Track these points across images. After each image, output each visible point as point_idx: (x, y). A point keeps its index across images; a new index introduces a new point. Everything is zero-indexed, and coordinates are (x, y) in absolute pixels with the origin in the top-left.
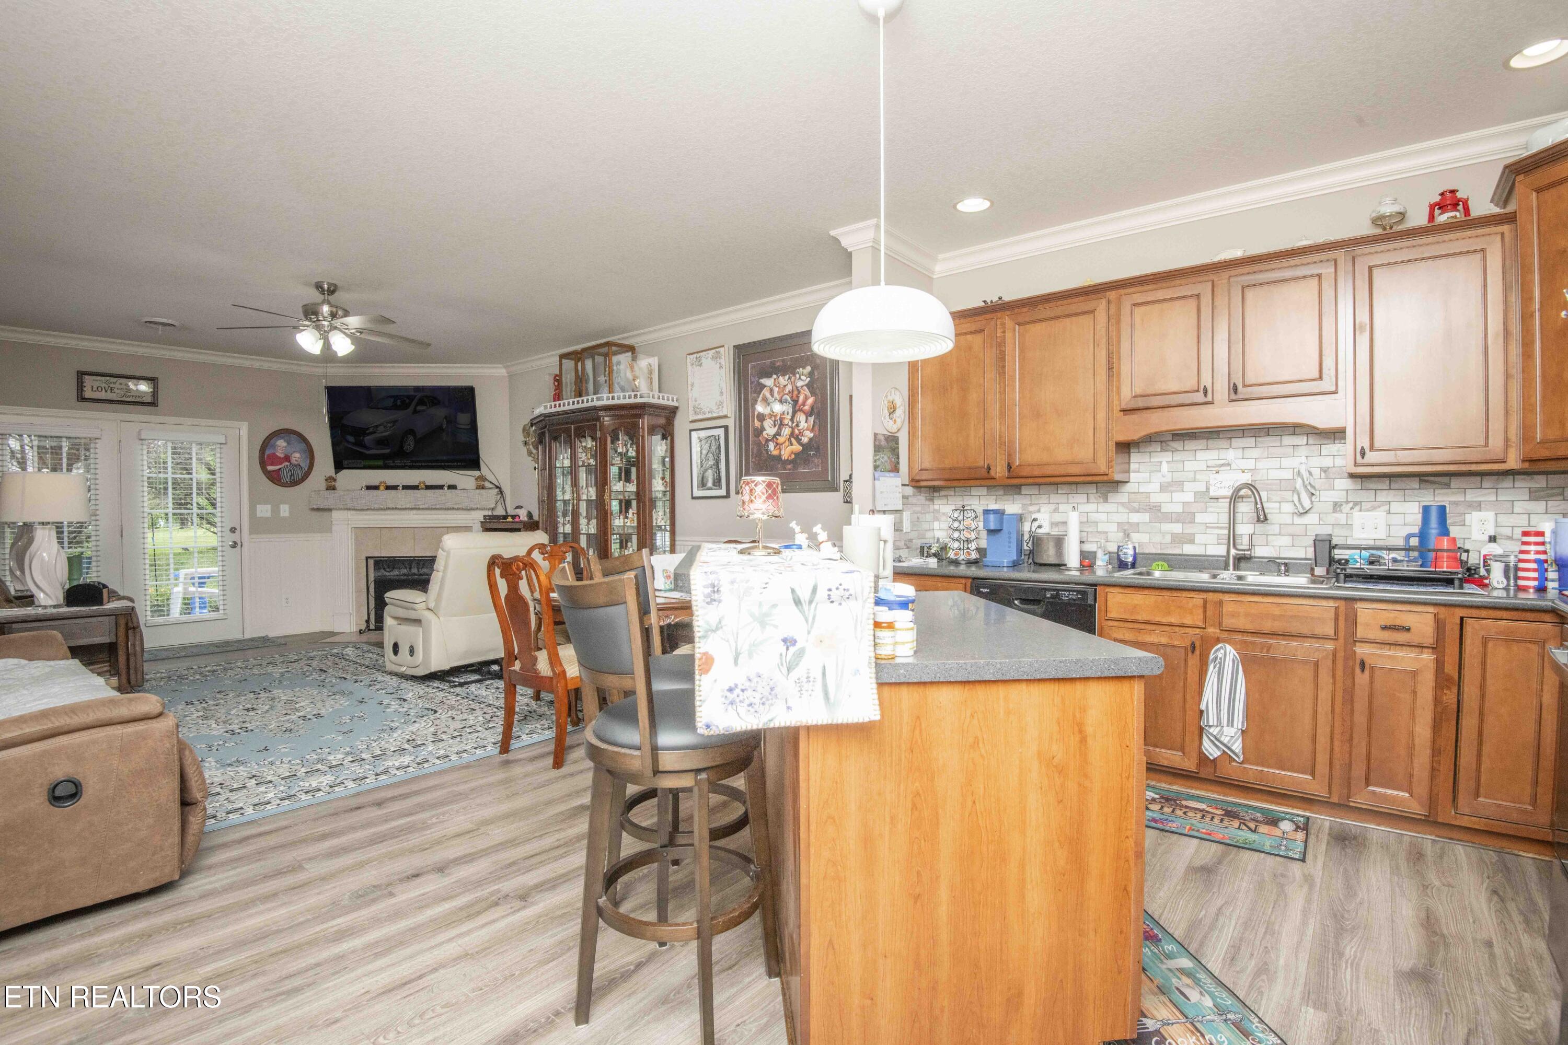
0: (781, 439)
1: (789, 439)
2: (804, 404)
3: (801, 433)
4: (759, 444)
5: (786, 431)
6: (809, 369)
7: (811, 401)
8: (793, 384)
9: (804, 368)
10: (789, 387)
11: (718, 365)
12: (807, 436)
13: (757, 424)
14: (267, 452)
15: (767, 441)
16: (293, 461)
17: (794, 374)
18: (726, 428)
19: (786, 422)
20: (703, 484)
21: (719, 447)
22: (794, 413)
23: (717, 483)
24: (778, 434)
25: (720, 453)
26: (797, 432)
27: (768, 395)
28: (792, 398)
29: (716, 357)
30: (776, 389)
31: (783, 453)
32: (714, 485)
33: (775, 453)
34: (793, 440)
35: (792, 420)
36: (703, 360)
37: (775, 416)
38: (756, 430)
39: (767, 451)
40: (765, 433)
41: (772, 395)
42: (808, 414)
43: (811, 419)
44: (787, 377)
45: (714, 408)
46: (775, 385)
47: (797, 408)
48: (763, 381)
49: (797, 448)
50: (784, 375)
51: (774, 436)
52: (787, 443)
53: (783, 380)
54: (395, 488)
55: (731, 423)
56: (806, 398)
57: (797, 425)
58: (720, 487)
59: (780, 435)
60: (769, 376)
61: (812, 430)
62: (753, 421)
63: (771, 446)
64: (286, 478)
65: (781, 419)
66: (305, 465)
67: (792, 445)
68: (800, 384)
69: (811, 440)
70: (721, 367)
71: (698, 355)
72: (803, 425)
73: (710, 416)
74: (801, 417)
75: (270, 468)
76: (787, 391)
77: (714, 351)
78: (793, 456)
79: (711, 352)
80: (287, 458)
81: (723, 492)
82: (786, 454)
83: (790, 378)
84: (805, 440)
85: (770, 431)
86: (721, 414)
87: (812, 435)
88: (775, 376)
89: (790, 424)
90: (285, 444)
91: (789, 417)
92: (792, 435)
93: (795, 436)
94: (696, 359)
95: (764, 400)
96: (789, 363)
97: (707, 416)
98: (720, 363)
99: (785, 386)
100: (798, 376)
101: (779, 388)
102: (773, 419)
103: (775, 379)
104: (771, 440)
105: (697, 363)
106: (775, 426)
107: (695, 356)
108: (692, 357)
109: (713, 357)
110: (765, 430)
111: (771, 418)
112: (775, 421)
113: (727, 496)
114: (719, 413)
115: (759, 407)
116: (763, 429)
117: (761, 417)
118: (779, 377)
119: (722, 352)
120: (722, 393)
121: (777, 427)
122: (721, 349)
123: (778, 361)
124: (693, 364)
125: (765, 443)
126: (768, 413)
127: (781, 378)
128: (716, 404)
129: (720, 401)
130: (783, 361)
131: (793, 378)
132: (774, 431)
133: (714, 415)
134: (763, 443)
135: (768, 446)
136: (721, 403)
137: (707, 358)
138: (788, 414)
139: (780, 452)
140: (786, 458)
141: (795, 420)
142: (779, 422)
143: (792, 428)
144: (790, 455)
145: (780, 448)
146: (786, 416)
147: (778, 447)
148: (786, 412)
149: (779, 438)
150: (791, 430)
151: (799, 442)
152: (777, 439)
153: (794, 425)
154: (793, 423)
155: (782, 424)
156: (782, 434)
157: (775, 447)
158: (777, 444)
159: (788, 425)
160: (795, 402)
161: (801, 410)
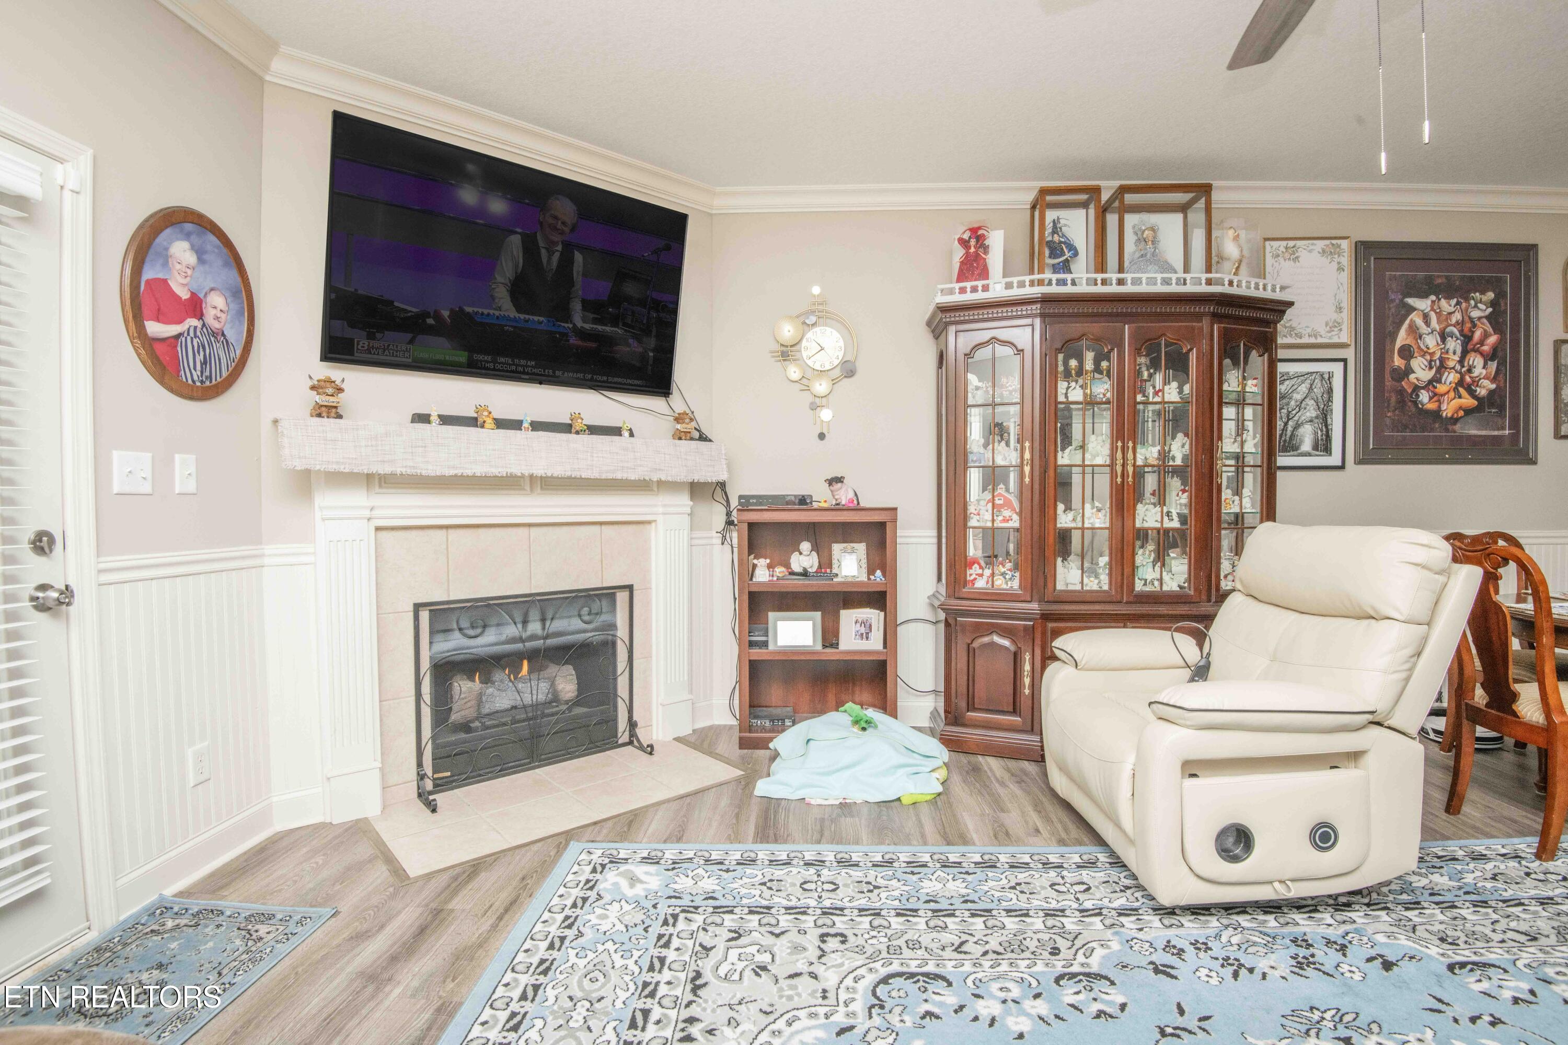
0: (1441, 388)
1: (1456, 389)
2: (1482, 343)
3: (1476, 382)
4: (1401, 392)
6: (1490, 296)
7: (1493, 339)
8: (1465, 312)
9: (1483, 292)
10: (1457, 317)
11: (1333, 266)
12: (1486, 387)
13: (1398, 362)
14: (149, 274)
15: (1416, 389)
16: (210, 315)
17: (1467, 300)
18: (1345, 361)
19: (1451, 364)
20: (1289, 445)
21: (1330, 391)
22: (1465, 353)
23: (1323, 445)
24: (1436, 380)
25: (1330, 399)
26: (1468, 379)
27: (1419, 322)
28: (1461, 332)
29: (1332, 253)
30: (1433, 316)
31: (1444, 407)
32: (1316, 447)
33: (1432, 406)
34: (1461, 390)
35: (1461, 362)
36: (1302, 254)
37: (1432, 354)
38: (1395, 371)
39: (1415, 403)
40: (1412, 377)
41: (1427, 323)
42: (1487, 358)
43: (1494, 366)
44: (1454, 302)
45: (1322, 330)
46: (1432, 309)
47: (1470, 347)
48: (1411, 301)
49: (1468, 401)
50: (1448, 298)
51: (1430, 382)
52: (1452, 394)
53: (1446, 306)
54: (516, 425)
55: (1352, 356)
56: (1486, 336)
57: (1470, 371)
58: (1327, 450)
59: (1439, 381)
60: (1423, 295)
61: (1493, 381)
62: (1393, 358)
63: (1424, 397)
64: (191, 373)
65: (1442, 360)
66: (236, 336)
67: (1460, 397)
68: (1475, 314)
69: (1492, 392)
70: (1340, 269)
71: (1291, 243)
72: (1479, 370)
73: (1312, 340)
74: (1478, 361)
75: (154, 328)
76: (1454, 321)
77: (1327, 242)
78: (1461, 413)
79: (1321, 244)
80: (195, 306)
81: (1335, 459)
82: (1449, 408)
83: (1458, 303)
84: (1483, 392)
85: (1421, 372)
86: (1335, 340)
87: (1493, 387)
88: (1433, 298)
89: (1458, 367)
90: (190, 258)
91: (1457, 358)
92: (1461, 383)
93: (1465, 385)
94: (1286, 248)
95: (1413, 329)
96: (1457, 283)
97: (1306, 340)
98: (1339, 263)
99: (1450, 314)
100: (1472, 302)
101: (1439, 314)
102: (1428, 357)
103: (1433, 302)
104: (1423, 388)
105: (1287, 255)
106: (1431, 368)
107: (1284, 243)
108: (1275, 244)
109: (1324, 251)
110: (1414, 372)
111: (1423, 356)
112: (1430, 362)
113: (1342, 467)
114: (1330, 338)
115: (1402, 338)
116: (1409, 371)
117: (1407, 353)
118: (1439, 300)
119: (1339, 246)
120: (1340, 308)
121: (1434, 370)
122: (1339, 242)
123: (1439, 276)
124: (1278, 256)
125: (1414, 391)
126: (1419, 347)
127: (1443, 302)
128: (1327, 324)
129: (1335, 321)
130: (1447, 277)
131: (1464, 305)
132: (1429, 375)
133: (1320, 340)
134: (1409, 391)
135: (1418, 396)
136: (1337, 325)
137: (1310, 251)
138: (1454, 353)
139: (1439, 407)
140: (1449, 415)
141: (1466, 364)
142: (1438, 362)
143: (1460, 373)
144: (1457, 412)
145: (1439, 401)
146: (1451, 356)
147: (1435, 399)
148: (1451, 351)
149: (1438, 385)
150: (1458, 376)
151: (1472, 393)
152: (1435, 388)
153: (1464, 369)
154: (1463, 366)
155: (1442, 367)
156: (1443, 381)
157: (1431, 398)
158: (1435, 394)
159: (1453, 368)
160: (1467, 339)
161: (1476, 351)
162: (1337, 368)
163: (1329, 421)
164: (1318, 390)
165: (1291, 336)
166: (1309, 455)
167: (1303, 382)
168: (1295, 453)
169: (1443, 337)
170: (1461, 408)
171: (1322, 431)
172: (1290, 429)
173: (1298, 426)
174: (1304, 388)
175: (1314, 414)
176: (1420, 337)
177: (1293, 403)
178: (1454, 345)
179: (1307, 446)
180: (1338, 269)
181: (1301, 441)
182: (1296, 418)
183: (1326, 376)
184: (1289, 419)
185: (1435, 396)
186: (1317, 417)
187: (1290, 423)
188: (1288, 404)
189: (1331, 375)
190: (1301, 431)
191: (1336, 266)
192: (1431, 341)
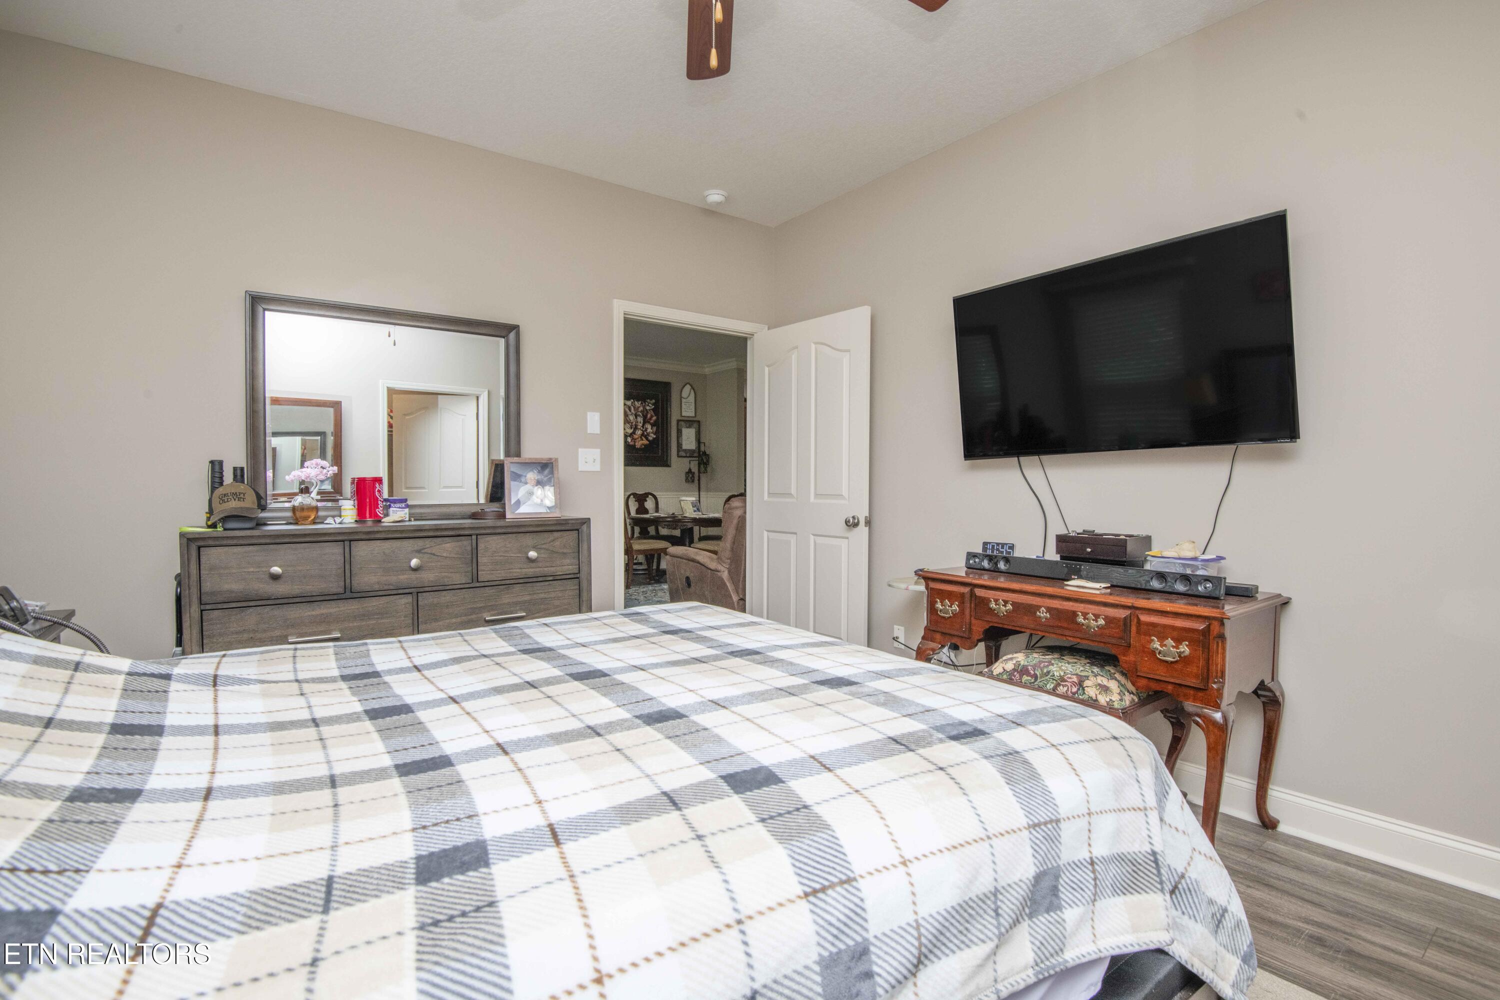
0: (636, 436)
1: (641, 437)
2: (650, 419)
3: (648, 434)
5: (639, 432)
6: (654, 401)
7: (654, 418)
8: (644, 407)
9: (651, 400)
10: (641, 409)
12: (652, 436)
17: (645, 402)
19: (639, 427)
22: (644, 423)
24: (634, 433)
26: (645, 433)
27: (627, 410)
28: (643, 415)
30: (632, 408)
33: (632, 443)
34: (643, 437)
35: (643, 426)
37: (632, 423)
41: (630, 411)
42: (653, 425)
43: (655, 428)
44: (640, 403)
46: (632, 405)
47: (646, 421)
49: (645, 442)
50: (638, 401)
51: (631, 434)
52: (639, 439)
53: (637, 404)
56: (652, 417)
57: (646, 430)
60: (629, 399)
61: (655, 434)
63: (629, 439)
65: (636, 426)
67: (642, 440)
68: (648, 408)
69: (654, 439)
72: (649, 430)
74: (649, 427)
82: (638, 444)
83: (642, 403)
84: (650, 438)
85: (628, 430)
87: (655, 437)
88: (632, 400)
91: (641, 425)
92: (642, 435)
93: (644, 435)
95: (625, 413)
96: (641, 395)
99: (639, 407)
100: (647, 403)
101: (634, 408)
102: (630, 424)
103: (632, 402)
104: (629, 436)
106: (631, 428)
110: (625, 430)
111: (628, 423)
112: (631, 426)
121: (633, 429)
123: (634, 392)
125: (625, 437)
126: (627, 420)
127: (636, 402)
130: (637, 393)
131: (644, 404)
132: (631, 431)
135: (627, 439)
139: (635, 444)
140: (639, 447)
142: (634, 427)
143: (643, 431)
144: (642, 446)
145: (634, 441)
148: (639, 422)
151: (647, 439)
152: (633, 436)
155: (636, 428)
156: (636, 433)
157: (631, 440)
160: (645, 417)
161: (649, 422)
169: (636, 416)
170: (643, 444)
176: (628, 416)
178: (640, 419)
185: (633, 439)
192: (632, 418)
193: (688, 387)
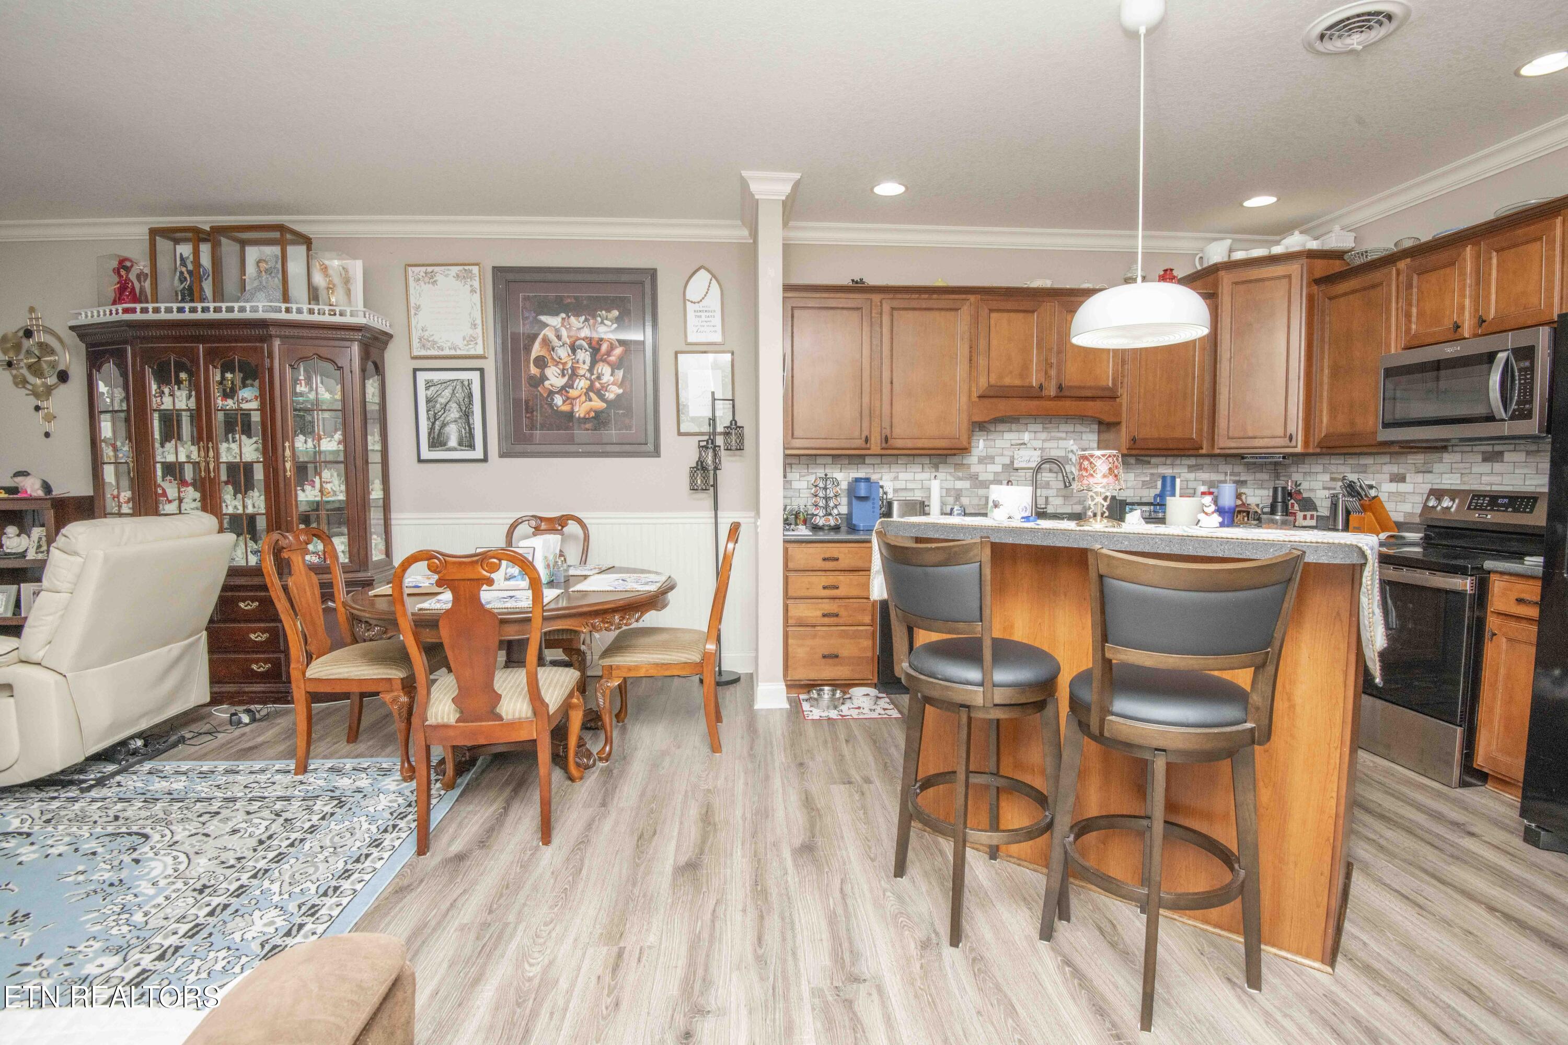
0: (573, 393)
1: (586, 394)
2: (609, 353)
3: (605, 387)
4: (537, 396)
5: (582, 384)
6: (615, 313)
7: (619, 351)
8: (592, 328)
9: (608, 311)
10: (586, 332)
11: (468, 287)
13: (534, 370)
15: (551, 393)
17: (594, 317)
18: (482, 371)
19: (581, 372)
20: (437, 441)
21: (470, 396)
22: (594, 363)
23: (467, 442)
24: (569, 385)
25: (471, 402)
26: (597, 385)
27: (552, 336)
28: (590, 345)
29: (463, 277)
30: (564, 331)
31: (576, 409)
32: (460, 444)
33: (566, 408)
34: (591, 394)
35: (591, 370)
36: (439, 277)
37: (564, 364)
38: (531, 378)
39: (551, 406)
40: (547, 383)
41: (559, 337)
42: (614, 367)
44: (582, 319)
45: (460, 343)
46: (563, 325)
47: (598, 357)
48: (543, 318)
50: (577, 315)
52: (583, 398)
53: (575, 322)
55: (490, 366)
56: (612, 347)
57: (599, 378)
58: (472, 446)
59: (571, 387)
60: (556, 314)
61: (620, 386)
62: (529, 367)
63: (558, 400)
65: (573, 369)
67: (590, 400)
68: (602, 329)
69: (618, 396)
70: (473, 291)
71: (430, 269)
72: (607, 377)
73: (452, 353)
74: (605, 370)
76: (582, 335)
77: (461, 268)
78: (592, 414)
79: (455, 269)
81: (478, 453)
82: (581, 410)
83: (586, 320)
84: (610, 396)
85: (554, 379)
86: (472, 352)
87: (621, 391)
88: (563, 315)
89: (588, 375)
91: (587, 367)
92: (591, 388)
94: (426, 273)
95: (546, 342)
96: (585, 302)
97: (447, 352)
98: (471, 286)
99: (579, 329)
100: (599, 319)
101: (569, 330)
102: (561, 367)
103: (563, 319)
104: (557, 393)
105: (427, 279)
106: (563, 375)
107: (424, 269)
108: (416, 269)
109: (458, 275)
110: (548, 379)
111: (556, 365)
112: (563, 370)
113: (485, 460)
114: (468, 350)
115: (537, 350)
116: (544, 378)
117: (541, 363)
118: (569, 317)
119: (471, 271)
120: (475, 325)
121: (567, 377)
122: (470, 267)
123: (568, 297)
124: (419, 280)
125: (548, 396)
126: (552, 358)
127: (572, 319)
128: (464, 339)
129: (471, 336)
130: (576, 298)
131: (591, 321)
132: (562, 381)
133: (459, 352)
134: (545, 395)
135: (553, 400)
136: (473, 339)
137: (447, 276)
138: (584, 363)
139: (572, 408)
140: (582, 416)
141: (595, 372)
142: (570, 371)
143: (590, 380)
144: (588, 413)
145: (571, 404)
146: (581, 365)
147: (568, 402)
148: (581, 361)
149: (571, 391)
150: (589, 382)
151: (602, 397)
152: (568, 392)
153: (593, 377)
154: (592, 374)
155: (574, 375)
156: (575, 386)
157: (564, 402)
158: (568, 398)
159: (584, 376)
160: (595, 351)
161: (604, 361)
162: (475, 376)
163: (471, 421)
164: (460, 395)
165: (434, 348)
166: (454, 449)
167: (446, 388)
168: (444, 448)
169: (574, 349)
170: (591, 410)
171: (465, 429)
172: (437, 428)
173: (444, 425)
174: (447, 393)
175: (457, 415)
176: (553, 350)
177: (438, 406)
178: (584, 356)
179: (453, 442)
180: (471, 291)
181: (448, 438)
182: (442, 419)
183: (466, 383)
184: (436, 420)
185: (567, 399)
186: (460, 418)
187: (437, 423)
188: (434, 407)
189: (470, 382)
190: (447, 429)
191: (470, 289)
192: (563, 353)
193: (703, 276)
